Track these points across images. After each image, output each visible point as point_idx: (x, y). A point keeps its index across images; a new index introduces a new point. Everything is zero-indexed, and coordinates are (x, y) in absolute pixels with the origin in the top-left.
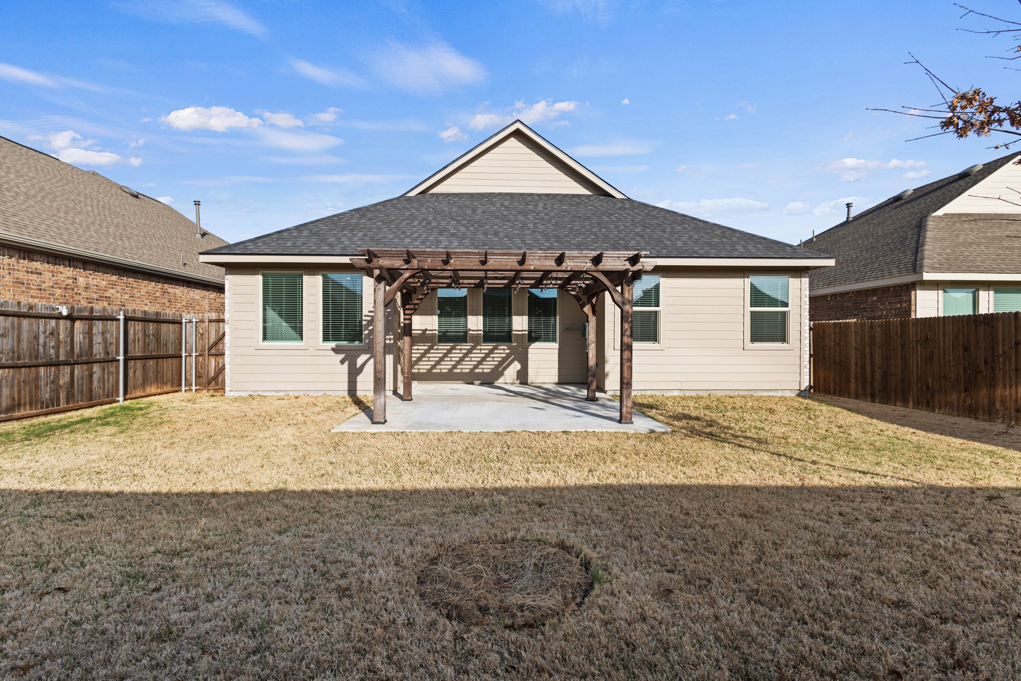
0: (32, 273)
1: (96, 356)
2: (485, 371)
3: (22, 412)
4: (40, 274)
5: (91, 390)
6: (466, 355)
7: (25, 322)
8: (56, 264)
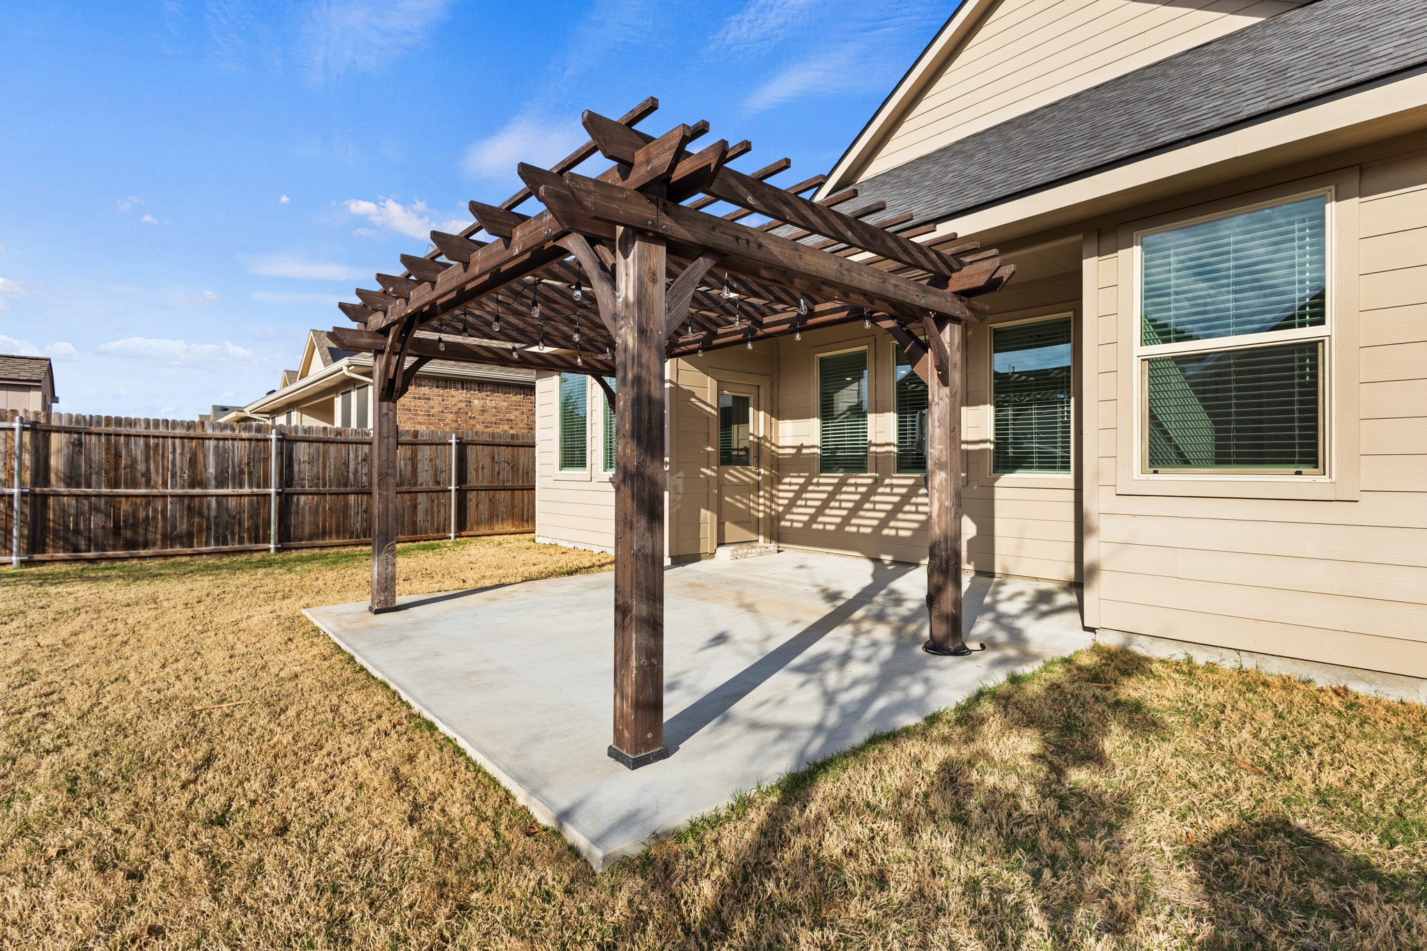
0: (419, 398)
1: (421, 485)
2: (902, 533)
3: (328, 541)
4: (429, 399)
5: (415, 523)
6: (866, 497)
7: (332, 448)
8: (446, 388)
